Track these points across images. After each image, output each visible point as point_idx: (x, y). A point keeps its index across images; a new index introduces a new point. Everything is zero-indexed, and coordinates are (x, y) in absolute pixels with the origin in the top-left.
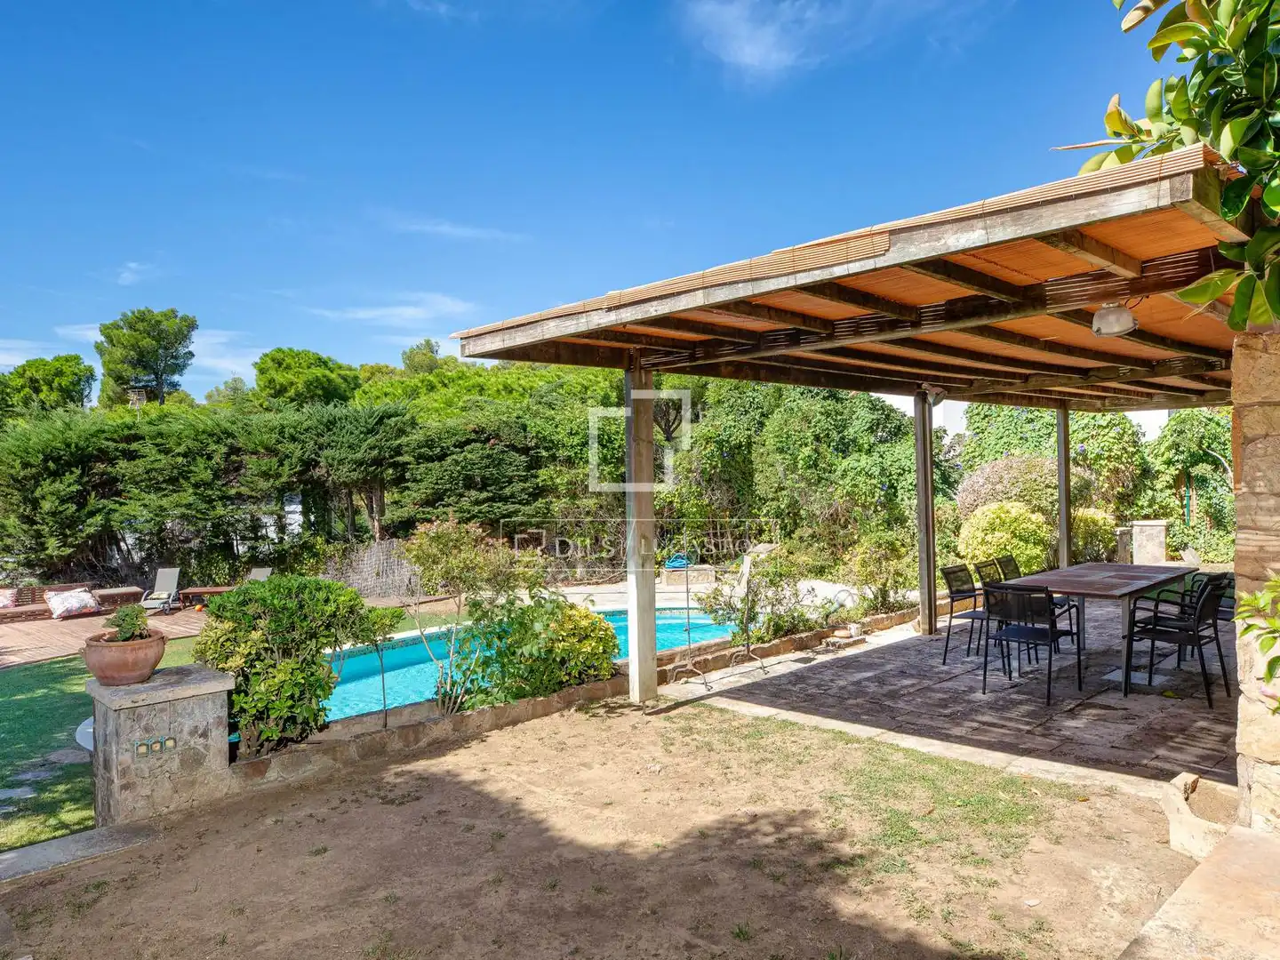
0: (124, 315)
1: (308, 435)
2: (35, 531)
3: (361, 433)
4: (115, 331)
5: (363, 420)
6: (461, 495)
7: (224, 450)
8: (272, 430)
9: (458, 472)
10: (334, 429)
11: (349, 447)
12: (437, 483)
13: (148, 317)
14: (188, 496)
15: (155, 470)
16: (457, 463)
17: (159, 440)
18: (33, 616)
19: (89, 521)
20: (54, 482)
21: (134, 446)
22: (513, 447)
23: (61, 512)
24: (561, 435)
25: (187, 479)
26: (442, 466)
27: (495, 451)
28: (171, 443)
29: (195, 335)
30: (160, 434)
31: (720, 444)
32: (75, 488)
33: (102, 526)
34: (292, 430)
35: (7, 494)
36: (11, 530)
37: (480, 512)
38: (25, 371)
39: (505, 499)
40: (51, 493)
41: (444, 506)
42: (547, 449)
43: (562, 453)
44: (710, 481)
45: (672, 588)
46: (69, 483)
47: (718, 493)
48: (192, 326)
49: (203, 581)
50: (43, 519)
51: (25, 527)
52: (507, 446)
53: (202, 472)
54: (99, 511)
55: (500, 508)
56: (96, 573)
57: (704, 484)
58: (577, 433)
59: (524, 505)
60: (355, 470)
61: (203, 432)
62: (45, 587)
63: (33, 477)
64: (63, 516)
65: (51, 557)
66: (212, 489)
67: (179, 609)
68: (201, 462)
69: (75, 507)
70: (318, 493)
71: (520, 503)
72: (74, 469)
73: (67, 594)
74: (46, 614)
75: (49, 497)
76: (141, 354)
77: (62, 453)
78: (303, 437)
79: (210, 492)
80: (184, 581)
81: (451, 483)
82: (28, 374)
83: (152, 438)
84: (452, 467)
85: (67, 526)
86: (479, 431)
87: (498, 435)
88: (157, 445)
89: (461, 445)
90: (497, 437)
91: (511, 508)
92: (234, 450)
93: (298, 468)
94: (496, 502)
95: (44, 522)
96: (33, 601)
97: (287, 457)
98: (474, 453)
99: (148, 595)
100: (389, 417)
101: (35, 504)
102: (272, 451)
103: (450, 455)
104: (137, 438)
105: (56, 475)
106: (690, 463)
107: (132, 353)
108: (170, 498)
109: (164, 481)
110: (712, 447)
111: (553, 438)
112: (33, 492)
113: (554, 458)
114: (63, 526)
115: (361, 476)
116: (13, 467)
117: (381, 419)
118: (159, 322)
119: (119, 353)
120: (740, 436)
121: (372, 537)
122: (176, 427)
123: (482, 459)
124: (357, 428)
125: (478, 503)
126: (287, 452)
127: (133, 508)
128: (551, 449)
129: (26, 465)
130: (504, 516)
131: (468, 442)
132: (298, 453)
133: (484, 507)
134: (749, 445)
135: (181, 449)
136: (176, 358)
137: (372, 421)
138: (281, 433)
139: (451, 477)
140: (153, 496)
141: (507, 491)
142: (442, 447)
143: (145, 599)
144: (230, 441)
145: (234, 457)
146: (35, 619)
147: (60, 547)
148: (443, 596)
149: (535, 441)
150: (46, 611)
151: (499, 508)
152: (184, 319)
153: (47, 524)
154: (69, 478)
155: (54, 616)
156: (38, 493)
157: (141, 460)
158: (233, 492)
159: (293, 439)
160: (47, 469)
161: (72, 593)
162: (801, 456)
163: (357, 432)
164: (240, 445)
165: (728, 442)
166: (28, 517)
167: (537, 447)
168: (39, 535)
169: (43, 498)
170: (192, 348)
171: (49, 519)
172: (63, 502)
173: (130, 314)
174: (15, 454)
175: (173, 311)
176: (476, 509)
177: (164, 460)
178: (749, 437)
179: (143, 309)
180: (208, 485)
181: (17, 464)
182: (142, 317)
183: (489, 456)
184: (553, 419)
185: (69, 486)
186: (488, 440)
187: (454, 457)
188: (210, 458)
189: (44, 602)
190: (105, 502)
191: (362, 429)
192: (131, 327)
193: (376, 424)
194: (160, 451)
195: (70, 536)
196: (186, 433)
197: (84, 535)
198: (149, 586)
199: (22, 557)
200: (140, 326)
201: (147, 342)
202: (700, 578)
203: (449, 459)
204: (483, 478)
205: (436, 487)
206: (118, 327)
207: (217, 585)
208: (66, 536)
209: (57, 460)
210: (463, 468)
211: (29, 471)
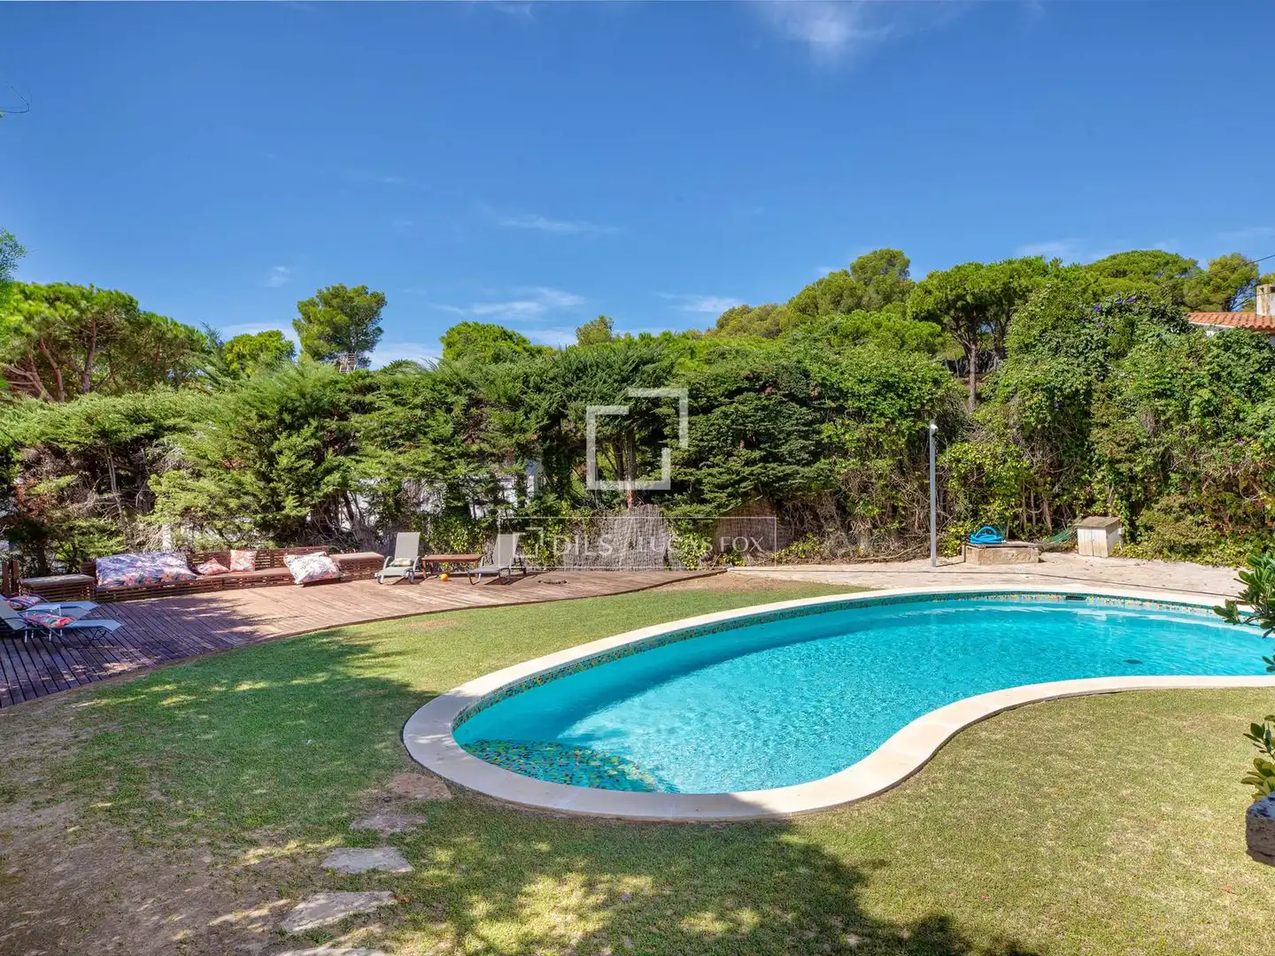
0: (320, 292)
1: (554, 384)
2: (271, 489)
3: (615, 381)
4: (311, 308)
5: (617, 366)
6: (730, 454)
7: (463, 400)
8: (515, 379)
9: (727, 426)
10: (585, 378)
11: (602, 398)
12: (702, 440)
13: (342, 293)
14: (427, 453)
15: (391, 424)
16: (726, 415)
17: (394, 391)
18: (274, 581)
19: (327, 478)
20: (290, 436)
21: (369, 398)
22: (792, 397)
23: (297, 469)
24: (849, 384)
25: (425, 434)
26: (708, 420)
27: (772, 402)
28: (407, 394)
29: (383, 311)
30: (396, 384)
31: (1050, 392)
32: (312, 442)
33: (339, 484)
34: (538, 379)
35: (243, 448)
36: (249, 488)
37: (751, 474)
38: (233, 346)
39: (779, 459)
40: (289, 448)
41: (709, 467)
42: (834, 399)
43: (851, 404)
44: (1029, 439)
45: (984, 568)
46: (304, 438)
47: (1039, 454)
48: (381, 302)
49: (440, 549)
50: (279, 476)
51: (262, 484)
52: (785, 396)
53: (443, 425)
54: (337, 468)
55: (775, 469)
56: (331, 536)
57: (1023, 442)
58: (869, 381)
59: (803, 466)
60: (608, 424)
61: (441, 382)
62: (282, 550)
63: (270, 430)
64: (300, 472)
65: (288, 517)
66: (452, 445)
67: (422, 578)
68: (441, 414)
69: (312, 463)
70: (563, 452)
71: (798, 463)
72: (311, 421)
73: (306, 558)
74: (288, 580)
75: (287, 452)
76: (336, 329)
77: (298, 404)
78: (548, 387)
79: (451, 449)
80: (424, 548)
81: (718, 439)
82: (236, 349)
83: (387, 388)
84: (720, 421)
85: (304, 484)
86: (754, 378)
87: (775, 382)
88: (392, 396)
89: (731, 395)
90: (775, 385)
91: (788, 469)
92: (477, 403)
93: (546, 422)
94: (770, 462)
95: (280, 480)
96: (272, 566)
97: (532, 409)
98: (747, 405)
99: (390, 560)
100: (645, 364)
101: (271, 459)
102: (514, 404)
103: (717, 406)
104: (370, 388)
105: (293, 428)
106: (1007, 416)
107: (328, 329)
108: (407, 455)
109: (400, 437)
110: (1039, 397)
111: (841, 385)
112: (268, 447)
113: (840, 410)
114: (299, 484)
115: (615, 431)
116: (248, 419)
117: (638, 366)
118: (351, 299)
119: (315, 329)
120: (1076, 382)
121: (625, 502)
122: (412, 375)
123: (756, 410)
124: (610, 377)
125: (748, 463)
126: (533, 404)
127: (369, 465)
128: (838, 399)
129: (262, 417)
130: (779, 479)
131: (740, 391)
132: (545, 404)
133: (757, 469)
134: (1088, 393)
135: (418, 400)
136: (366, 334)
137: (629, 368)
138: (526, 382)
139: (719, 433)
140: (388, 453)
141: (784, 449)
142: (709, 397)
143: (388, 566)
144: (470, 391)
145: (473, 410)
146: (275, 584)
147: (296, 507)
148: (706, 572)
149: (818, 389)
150: (284, 576)
151: (773, 469)
152: (374, 295)
153: (284, 481)
154: (307, 431)
155: (297, 581)
156: (274, 448)
157: (377, 413)
158: (475, 448)
159: (539, 390)
160: (281, 421)
161: (311, 556)
162: (1196, 400)
163: (610, 381)
164: (481, 396)
165: (1060, 390)
166: (263, 473)
167: (820, 397)
168: (274, 492)
169: (280, 452)
170: (380, 324)
171: (285, 476)
172: (299, 458)
173: (325, 291)
174: (249, 404)
175: (364, 288)
176: (747, 470)
177: (400, 413)
178: (1089, 383)
179: (337, 285)
180: (446, 441)
181: (253, 414)
182: (336, 294)
183: (764, 408)
184: (840, 364)
185: (306, 440)
186: (763, 388)
187: (723, 408)
188: (449, 410)
189: (283, 565)
190: (341, 458)
191: (616, 377)
192: (327, 303)
193: (632, 371)
194: (396, 403)
195: (307, 495)
196: (423, 383)
197: (321, 494)
198: (390, 551)
199: (259, 517)
200: (335, 302)
201: (341, 319)
202: (1021, 556)
203: (717, 412)
204: (757, 433)
205: (701, 444)
206: (314, 304)
207: (456, 552)
208: (302, 495)
209: (292, 412)
210: (733, 422)
211: (266, 423)
